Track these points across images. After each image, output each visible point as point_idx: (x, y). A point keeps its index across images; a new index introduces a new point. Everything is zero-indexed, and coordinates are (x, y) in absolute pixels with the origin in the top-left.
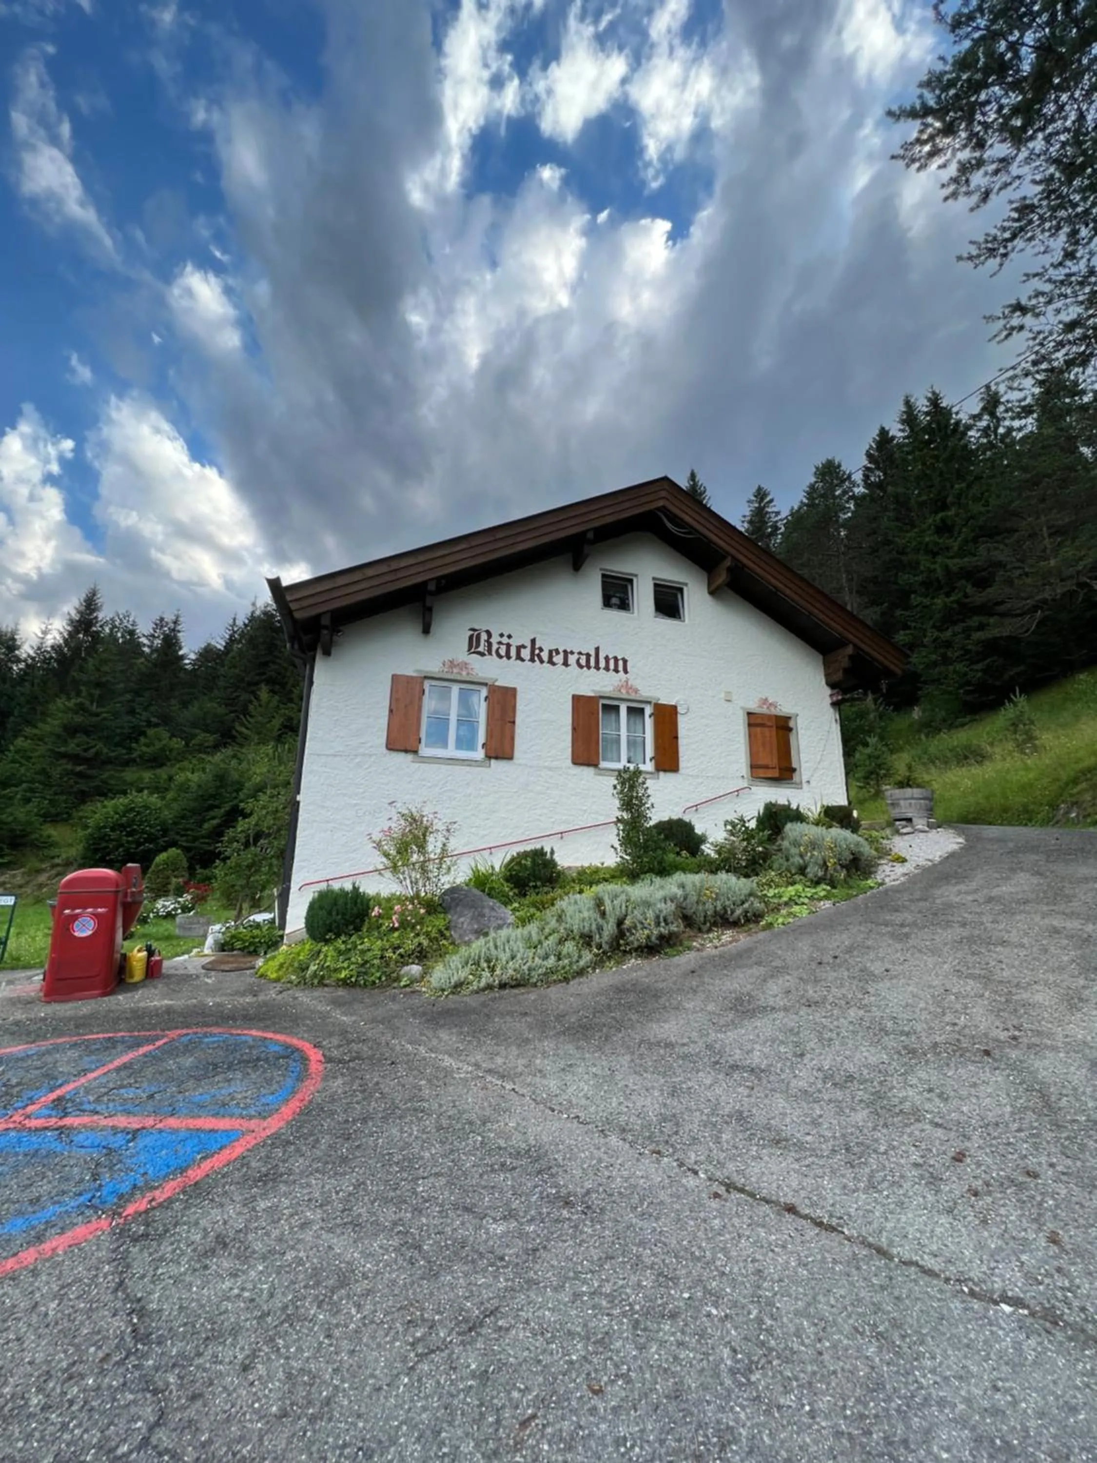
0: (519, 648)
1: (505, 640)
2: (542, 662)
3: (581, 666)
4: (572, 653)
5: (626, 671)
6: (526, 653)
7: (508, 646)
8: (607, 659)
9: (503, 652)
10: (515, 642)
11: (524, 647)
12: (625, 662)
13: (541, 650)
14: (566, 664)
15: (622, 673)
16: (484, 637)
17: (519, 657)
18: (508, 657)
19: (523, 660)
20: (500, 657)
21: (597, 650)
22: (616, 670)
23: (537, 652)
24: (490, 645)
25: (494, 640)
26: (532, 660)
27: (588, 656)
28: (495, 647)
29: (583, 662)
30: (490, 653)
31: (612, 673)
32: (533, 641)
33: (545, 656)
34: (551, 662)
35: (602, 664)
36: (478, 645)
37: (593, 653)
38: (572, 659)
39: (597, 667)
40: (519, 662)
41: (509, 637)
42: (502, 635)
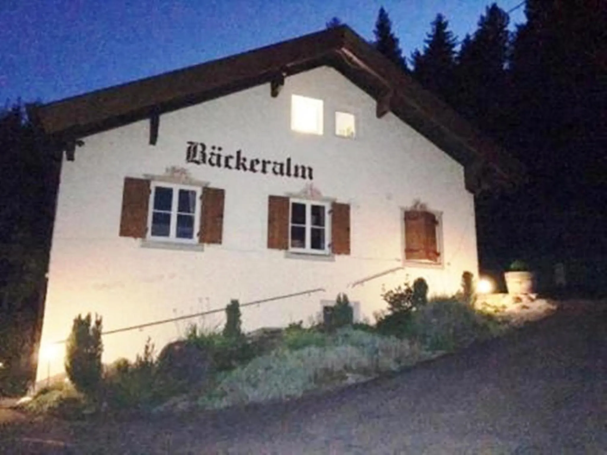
0: (227, 159)
1: (216, 152)
2: (245, 169)
3: (275, 173)
4: (269, 162)
5: (311, 177)
6: (233, 163)
7: (219, 156)
8: (296, 168)
9: (214, 161)
10: (224, 154)
11: (231, 157)
12: (310, 170)
13: (245, 160)
14: (264, 171)
15: (308, 179)
16: (199, 148)
17: (227, 165)
18: (219, 165)
19: (230, 168)
20: (212, 164)
21: (289, 160)
22: (303, 176)
23: (242, 161)
24: (204, 155)
25: (208, 151)
26: (238, 168)
27: (282, 165)
28: (208, 157)
29: (278, 169)
30: (204, 161)
31: (300, 179)
32: (239, 153)
33: (248, 165)
34: (252, 169)
35: (293, 172)
36: (194, 155)
37: (285, 162)
38: (269, 168)
39: (289, 174)
40: (227, 169)
41: (220, 149)
42: (214, 148)
